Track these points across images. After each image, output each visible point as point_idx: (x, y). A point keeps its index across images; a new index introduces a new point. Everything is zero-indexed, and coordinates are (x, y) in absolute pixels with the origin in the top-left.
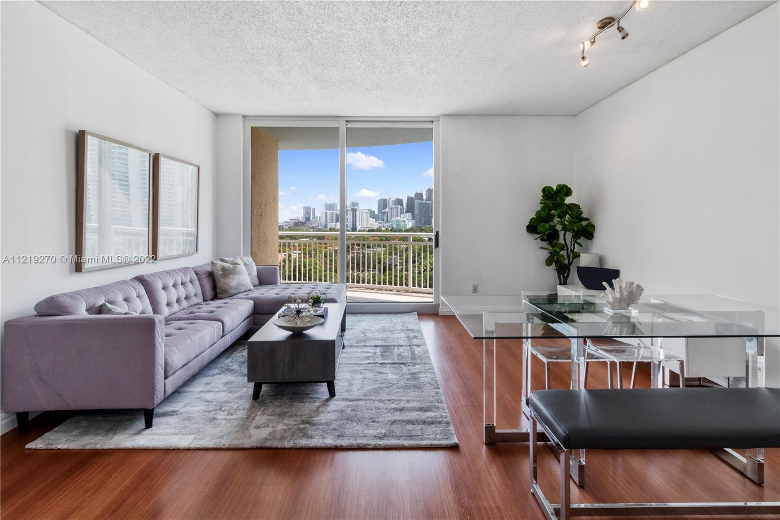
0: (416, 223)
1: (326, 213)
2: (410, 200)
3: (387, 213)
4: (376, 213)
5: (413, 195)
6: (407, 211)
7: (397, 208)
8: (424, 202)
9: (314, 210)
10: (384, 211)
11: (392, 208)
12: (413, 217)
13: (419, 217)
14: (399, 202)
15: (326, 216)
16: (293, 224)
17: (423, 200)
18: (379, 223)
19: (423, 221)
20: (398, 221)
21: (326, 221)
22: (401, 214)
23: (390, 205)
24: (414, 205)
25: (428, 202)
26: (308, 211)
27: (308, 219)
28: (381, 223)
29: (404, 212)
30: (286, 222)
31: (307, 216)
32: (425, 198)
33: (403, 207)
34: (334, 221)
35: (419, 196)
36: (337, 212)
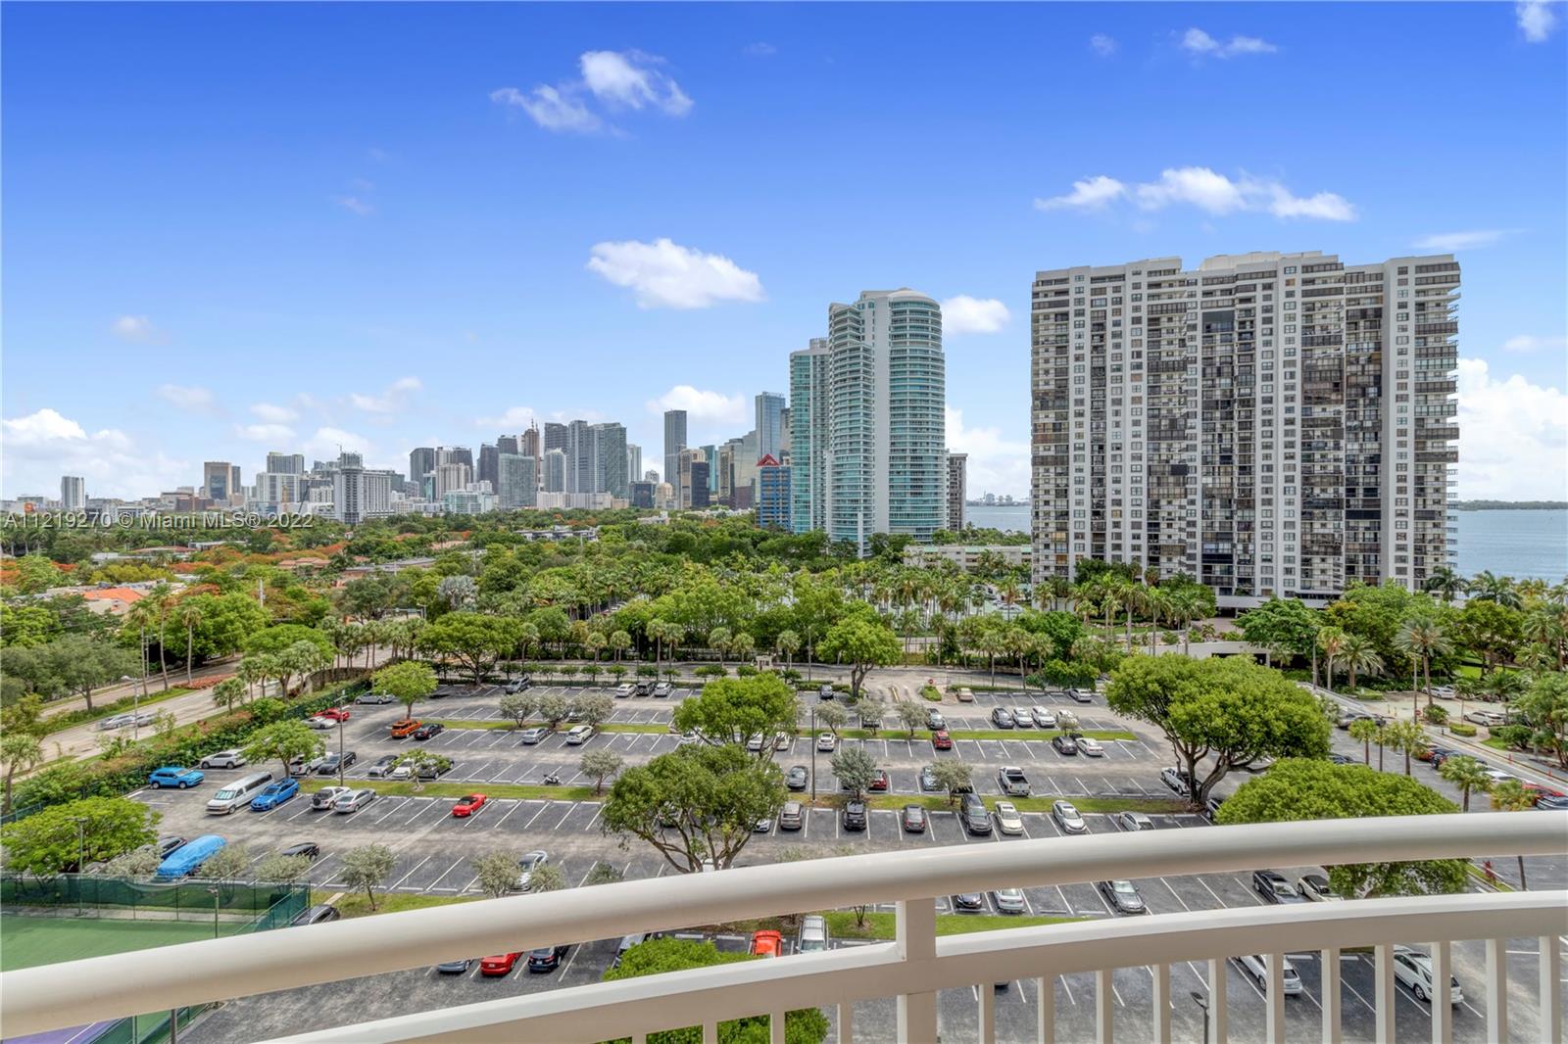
0: (501, 502)
1: (273, 479)
2: (486, 451)
3: (434, 479)
4: (407, 479)
5: (494, 443)
6: (482, 477)
7: (458, 470)
8: (520, 457)
9: (236, 471)
10: (425, 475)
11: (445, 470)
12: (496, 491)
13: (508, 488)
14: (462, 456)
15: (273, 486)
16: (173, 507)
17: (516, 453)
18: (415, 502)
19: (517, 498)
20: (460, 497)
21: (273, 498)
22: (466, 481)
23: (442, 462)
24: (497, 464)
25: (528, 458)
26: (219, 475)
27: (219, 493)
28: (420, 502)
29: (475, 478)
30: (152, 500)
31: (215, 485)
32: (520, 448)
33: (471, 467)
34: (296, 497)
35: (507, 444)
36: (305, 477)
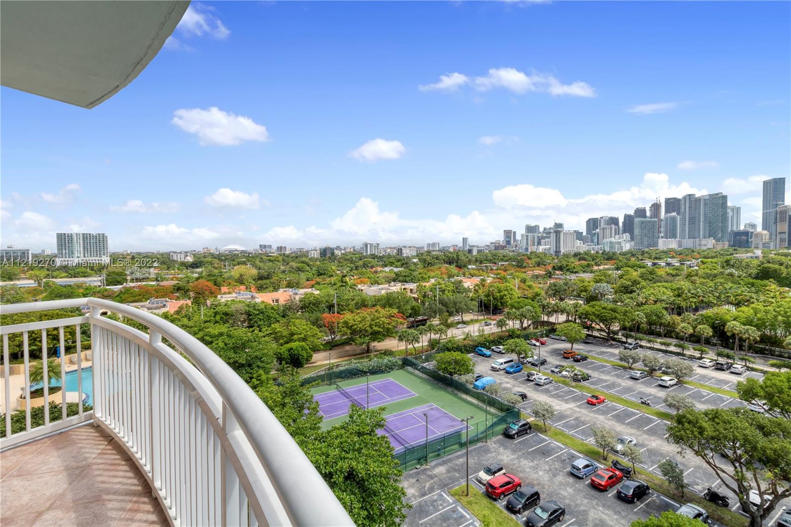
0: (636, 245)
1: (527, 236)
2: (628, 218)
3: (598, 234)
4: (585, 234)
5: (632, 213)
6: (624, 232)
7: (611, 228)
8: (648, 219)
9: (515, 233)
10: (594, 232)
11: (604, 229)
12: (632, 239)
13: (640, 237)
14: (614, 221)
15: (527, 239)
16: (494, 248)
17: (645, 216)
18: (588, 245)
19: (646, 243)
20: (611, 243)
21: (527, 244)
22: (615, 234)
23: (602, 225)
24: (633, 224)
25: (653, 219)
26: (508, 234)
27: (508, 243)
28: (591, 245)
29: (621, 232)
30: (487, 246)
31: (507, 239)
32: (648, 214)
33: (618, 227)
34: (536, 244)
35: (641, 212)
36: (539, 235)
